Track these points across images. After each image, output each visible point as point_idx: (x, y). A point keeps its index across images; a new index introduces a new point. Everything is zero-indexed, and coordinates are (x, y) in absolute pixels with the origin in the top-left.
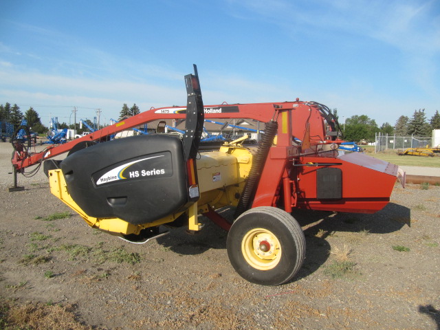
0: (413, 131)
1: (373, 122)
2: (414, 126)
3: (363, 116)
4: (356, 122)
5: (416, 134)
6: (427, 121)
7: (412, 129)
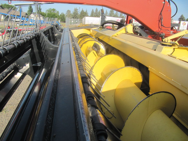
0: (74, 17)
1: (58, 12)
2: (74, 15)
3: (53, 9)
4: (51, 12)
5: (75, 18)
6: (79, 13)
7: (74, 16)
